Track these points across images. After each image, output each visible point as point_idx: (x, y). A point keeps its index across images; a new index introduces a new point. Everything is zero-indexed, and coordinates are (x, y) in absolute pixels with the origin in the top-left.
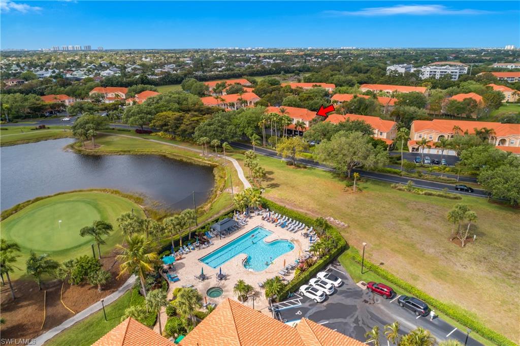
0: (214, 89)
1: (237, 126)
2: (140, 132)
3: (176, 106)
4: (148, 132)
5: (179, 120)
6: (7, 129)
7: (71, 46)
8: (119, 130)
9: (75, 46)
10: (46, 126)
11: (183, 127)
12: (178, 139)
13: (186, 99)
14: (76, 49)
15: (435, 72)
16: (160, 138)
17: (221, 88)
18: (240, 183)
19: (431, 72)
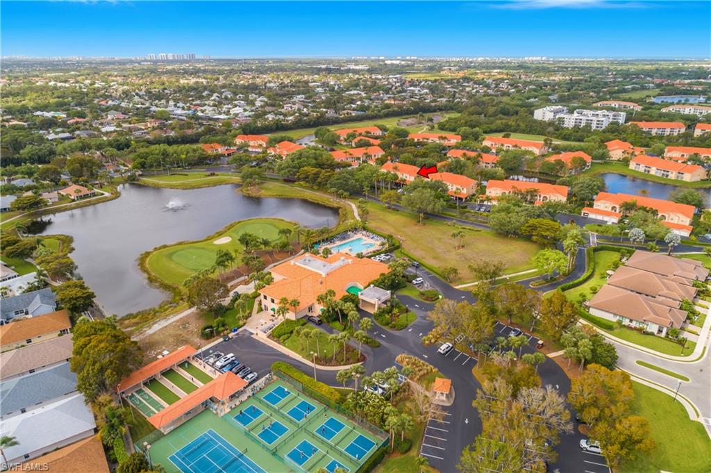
0: (345, 139)
1: (357, 180)
2: (287, 181)
3: (314, 161)
4: (293, 181)
5: (317, 175)
6: (187, 175)
7: (171, 54)
8: (271, 179)
9: (176, 55)
10: (216, 173)
11: (319, 180)
12: (315, 187)
13: (321, 156)
14: (176, 58)
15: (581, 120)
16: (301, 186)
17: (351, 138)
18: (354, 218)
19: (576, 119)
